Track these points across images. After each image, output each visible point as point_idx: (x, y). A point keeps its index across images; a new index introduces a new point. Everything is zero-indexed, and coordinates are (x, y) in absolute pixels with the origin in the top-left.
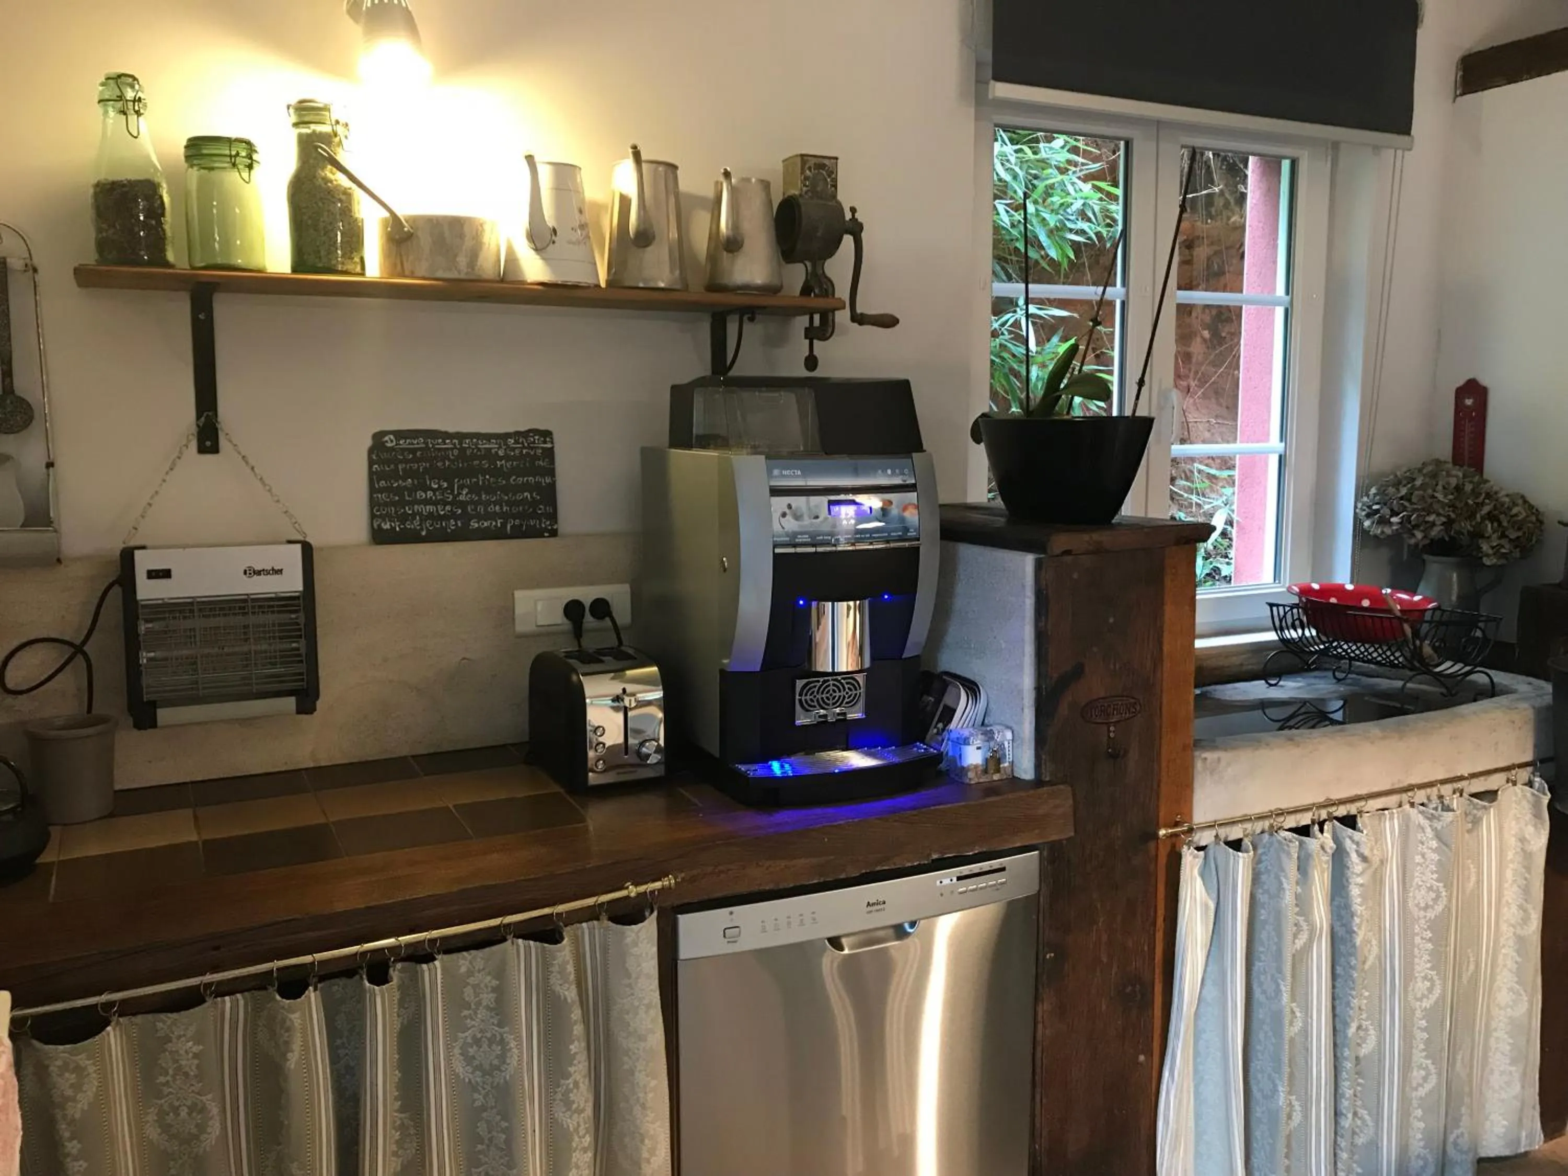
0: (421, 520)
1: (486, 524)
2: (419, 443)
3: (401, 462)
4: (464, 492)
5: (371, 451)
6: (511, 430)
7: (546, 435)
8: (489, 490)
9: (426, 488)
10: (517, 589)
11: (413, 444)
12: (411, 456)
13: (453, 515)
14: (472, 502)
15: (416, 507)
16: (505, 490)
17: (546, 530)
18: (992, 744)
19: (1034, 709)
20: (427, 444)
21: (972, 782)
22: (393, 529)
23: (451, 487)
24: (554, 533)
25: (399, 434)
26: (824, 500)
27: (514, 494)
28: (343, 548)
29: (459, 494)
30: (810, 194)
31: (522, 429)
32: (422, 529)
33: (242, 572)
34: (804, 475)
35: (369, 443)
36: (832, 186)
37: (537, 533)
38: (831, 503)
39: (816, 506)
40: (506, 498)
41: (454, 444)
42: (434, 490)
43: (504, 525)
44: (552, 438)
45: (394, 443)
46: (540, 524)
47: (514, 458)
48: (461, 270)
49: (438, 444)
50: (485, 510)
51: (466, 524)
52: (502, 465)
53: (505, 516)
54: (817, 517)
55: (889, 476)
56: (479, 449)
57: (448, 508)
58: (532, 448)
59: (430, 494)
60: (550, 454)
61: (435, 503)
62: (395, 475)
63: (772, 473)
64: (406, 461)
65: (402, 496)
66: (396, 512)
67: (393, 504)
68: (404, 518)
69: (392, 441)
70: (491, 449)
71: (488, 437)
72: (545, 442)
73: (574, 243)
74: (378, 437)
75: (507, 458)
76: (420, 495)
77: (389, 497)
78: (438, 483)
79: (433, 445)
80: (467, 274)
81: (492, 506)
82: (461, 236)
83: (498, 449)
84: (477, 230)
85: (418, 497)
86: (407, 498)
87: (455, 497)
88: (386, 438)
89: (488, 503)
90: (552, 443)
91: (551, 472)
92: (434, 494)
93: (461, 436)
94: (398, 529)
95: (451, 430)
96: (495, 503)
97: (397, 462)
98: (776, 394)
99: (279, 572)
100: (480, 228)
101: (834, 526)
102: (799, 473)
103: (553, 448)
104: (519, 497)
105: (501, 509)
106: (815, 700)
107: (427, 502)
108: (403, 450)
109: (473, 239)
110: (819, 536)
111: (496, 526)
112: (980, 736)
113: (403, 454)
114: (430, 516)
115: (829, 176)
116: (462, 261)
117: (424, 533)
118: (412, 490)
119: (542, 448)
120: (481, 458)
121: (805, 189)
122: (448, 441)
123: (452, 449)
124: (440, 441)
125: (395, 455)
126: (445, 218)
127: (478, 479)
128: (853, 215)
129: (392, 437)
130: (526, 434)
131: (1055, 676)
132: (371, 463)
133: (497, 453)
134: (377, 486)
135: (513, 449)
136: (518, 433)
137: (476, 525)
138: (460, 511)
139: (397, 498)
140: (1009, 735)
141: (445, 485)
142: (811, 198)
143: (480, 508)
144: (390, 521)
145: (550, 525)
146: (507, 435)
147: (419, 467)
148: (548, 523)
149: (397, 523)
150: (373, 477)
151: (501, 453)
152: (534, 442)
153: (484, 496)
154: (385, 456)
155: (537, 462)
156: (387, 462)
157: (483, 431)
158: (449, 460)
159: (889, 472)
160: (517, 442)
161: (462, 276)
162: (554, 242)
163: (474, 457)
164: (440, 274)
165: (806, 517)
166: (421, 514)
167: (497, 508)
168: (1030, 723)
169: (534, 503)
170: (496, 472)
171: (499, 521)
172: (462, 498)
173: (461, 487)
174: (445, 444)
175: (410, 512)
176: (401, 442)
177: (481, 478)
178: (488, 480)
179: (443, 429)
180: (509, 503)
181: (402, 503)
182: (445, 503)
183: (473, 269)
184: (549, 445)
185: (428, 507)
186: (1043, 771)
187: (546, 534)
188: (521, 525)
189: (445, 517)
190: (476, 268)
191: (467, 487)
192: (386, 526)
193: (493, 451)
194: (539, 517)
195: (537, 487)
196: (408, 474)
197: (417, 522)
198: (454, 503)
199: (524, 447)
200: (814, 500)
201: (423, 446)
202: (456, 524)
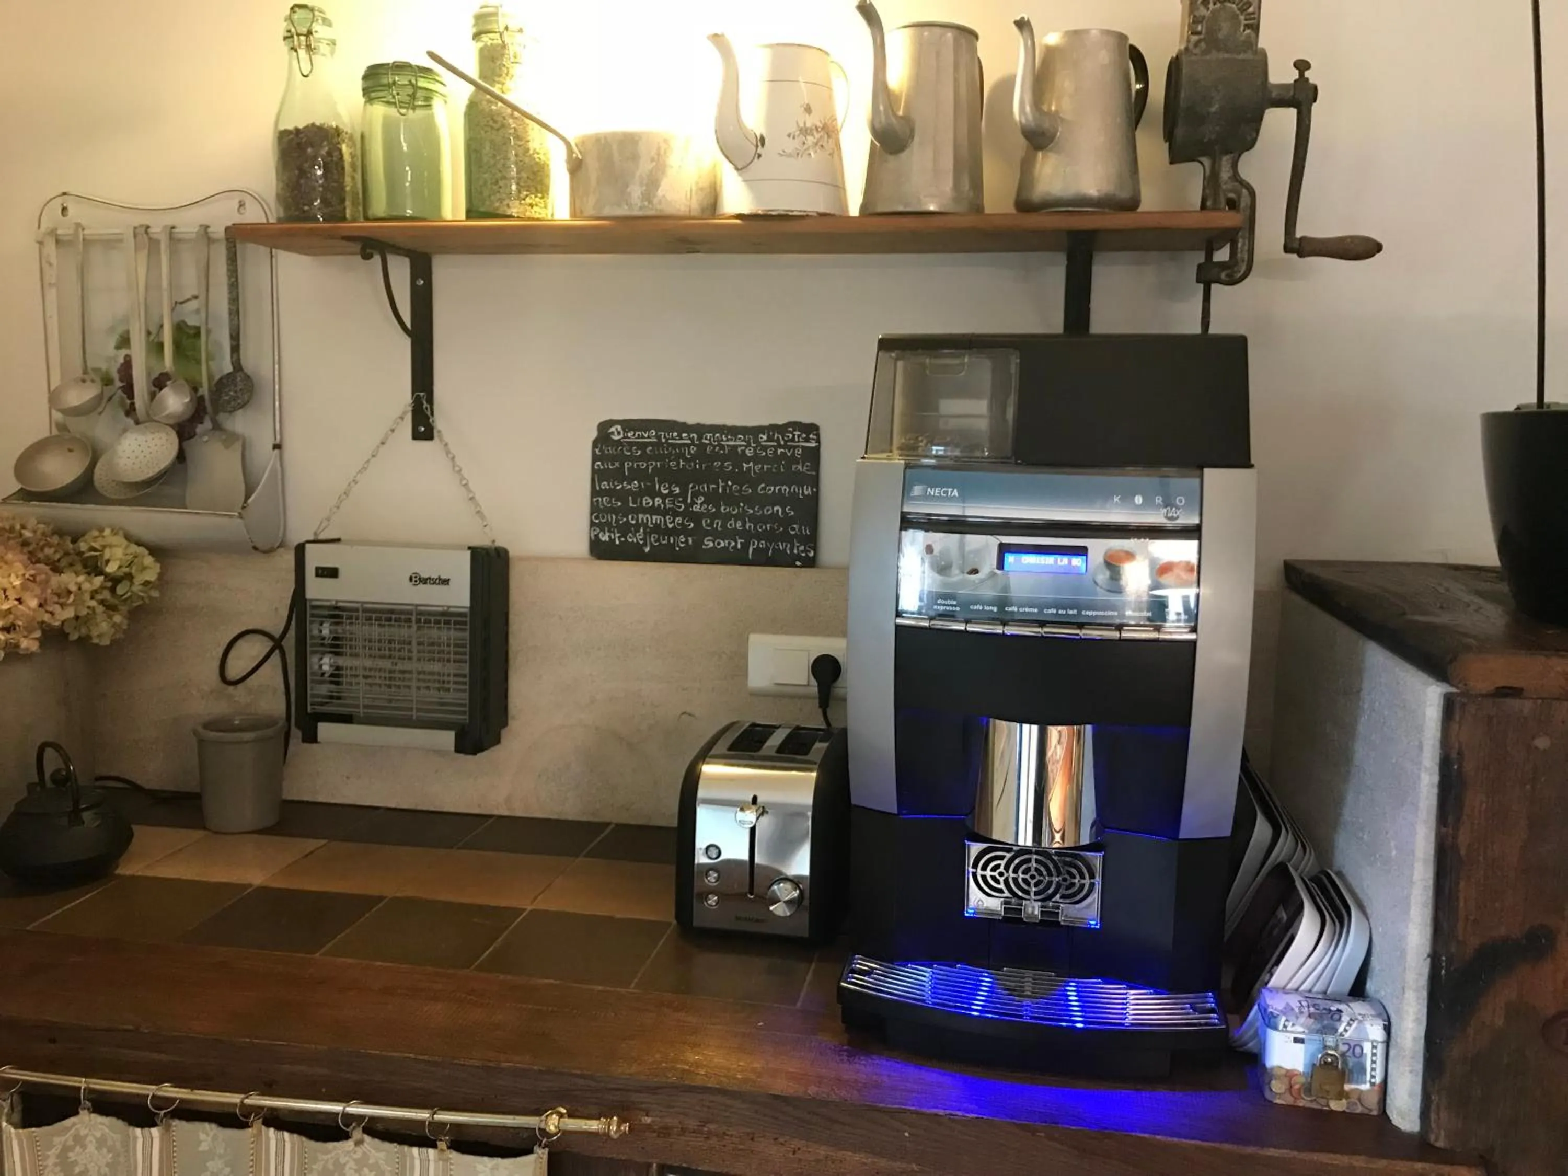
0: (645, 533)
1: (722, 544)
2: (650, 436)
3: (628, 458)
4: (699, 502)
5: (595, 444)
6: (765, 422)
7: (811, 429)
8: (731, 500)
9: (653, 494)
10: (754, 631)
11: (643, 437)
12: (639, 453)
13: (684, 531)
14: (708, 515)
15: (641, 516)
16: (750, 501)
17: (799, 558)
18: (1330, 1040)
19: (1425, 994)
20: (658, 437)
21: (1278, 1101)
22: (612, 541)
23: (684, 494)
24: (811, 563)
25: (628, 425)
26: (992, 542)
27: (762, 508)
28: (554, 559)
29: (693, 503)
30: (1203, 45)
31: (781, 422)
32: (645, 544)
33: (408, 578)
34: (963, 498)
35: (594, 434)
36: (1247, 26)
37: (787, 562)
38: (1004, 549)
39: (977, 552)
40: (751, 511)
41: (692, 439)
42: (664, 497)
43: (745, 546)
44: (818, 435)
45: (622, 436)
46: (792, 549)
47: (766, 460)
48: (634, 204)
49: (673, 438)
50: (723, 526)
51: (699, 543)
52: (749, 469)
53: (747, 536)
54: (975, 571)
55: (1138, 507)
56: (722, 447)
57: (679, 520)
58: (790, 448)
59: (658, 501)
60: (814, 456)
61: (664, 513)
62: (619, 475)
63: (911, 489)
64: (632, 458)
65: (625, 502)
66: (617, 521)
67: (613, 510)
68: (625, 529)
69: (619, 433)
70: (736, 447)
71: (734, 431)
72: (807, 440)
73: (790, 155)
74: (604, 427)
75: (756, 459)
76: (647, 501)
77: (610, 502)
78: (669, 488)
79: (667, 440)
80: (641, 208)
81: (732, 522)
82: (635, 158)
83: (746, 447)
84: (659, 149)
85: (644, 502)
86: (631, 505)
87: (688, 506)
88: (613, 429)
89: (728, 516)
90: (818, 441)
91: (815, 481)
92: (664, 503)
93: (700, 429)
94: (617, 542)
95: (691, 420)
96: (736, 517)
97: (623, 459)
98: (956, 361)
99: (446, 582)
100: (663, 146)
101: (1006, 588)
102: (956, 493)
103: (818, 449)
104: (768, 511)
105: (744, 525)
106: (1002, 879)
107: (653, 511)
108: (631, 444)
109: (652, 160)
110: (976, 604)
111: (735, 547)
112: (1303, 1019)
113: (630, 450)
114: (657, 529)
115: (1242, 10)
116: (636, 192)
117: (647, 550)
118: (640, 494)
119: (803, 447)
120: (724, 458)
121: (1195, 38)
122: (684, 435)
123: (688, 445)
124: (675, 434)
125: (622, 450)
126: (614, 134)
127: (718, 484)
128: (1301, 74)
129: (619, 428)
130: (781, 429)
131: (1474, 942)
132: (595, 458)
133: (743, 452)
134: (598, 488)
135: (765, 448)
136: (774, 428)
137: (711, 544)
138: (692, 525)
139: (619, 504)
140: (1376, 1031)
141: (677, 490)
142: (1206, 52)
143: (718, 524)
144: (609, 531)
145: (805, 551)
146: (760, 429)
147: (648, 466)
148: (802, 548)
149: (617, 535)
150: (597, 475)
151: (749, 452)
152: (793, 440)
153: (722, 508)
154: (611, 451)
155: (794, 467)
156: (613, 459)
157: (730, 422)
158: (685, 459)
159: (1139, 500)
160: (770, 439)
161: (636, 212)
162: (760, 156)
163: (715, 456)
164: (608, 211)
165: (955, 570)
166: (645, 526)
167: (739, 524)
168: (1417, 1020)
169: (787, 521)
170: (741, 478)
171: (739, 541)
172: (696, 508)
173: (695, 495)
174: (681, 439)
175: (634, 522)
176: (629, 435)
177: (721, 484)
178: (731, 487)
179: (681, 419)
180: (755, 519)
181: (626, 511)
182: (675, 514)
183: (650, 202)
184: (813, 444)
185: (654, 517)
186: (1433, 1125)
187: (798, 563)
188: (767, 549)
189: (674, 532)
190: (655, 201)
191: (703, 494)
192: (605, 538)
193: (739, 450)
194: (790, 539)
195: (792, 500)
196: (636, 474)
197: (640, 535)
198: (689, 514)
199: (780, 446)
200: (974, 541)
201: (655, 440)
202: (687, 542)
